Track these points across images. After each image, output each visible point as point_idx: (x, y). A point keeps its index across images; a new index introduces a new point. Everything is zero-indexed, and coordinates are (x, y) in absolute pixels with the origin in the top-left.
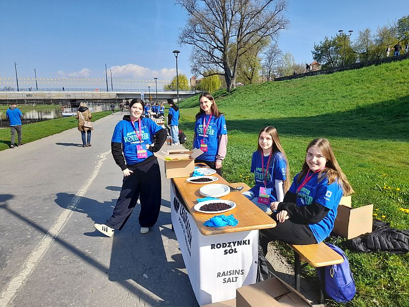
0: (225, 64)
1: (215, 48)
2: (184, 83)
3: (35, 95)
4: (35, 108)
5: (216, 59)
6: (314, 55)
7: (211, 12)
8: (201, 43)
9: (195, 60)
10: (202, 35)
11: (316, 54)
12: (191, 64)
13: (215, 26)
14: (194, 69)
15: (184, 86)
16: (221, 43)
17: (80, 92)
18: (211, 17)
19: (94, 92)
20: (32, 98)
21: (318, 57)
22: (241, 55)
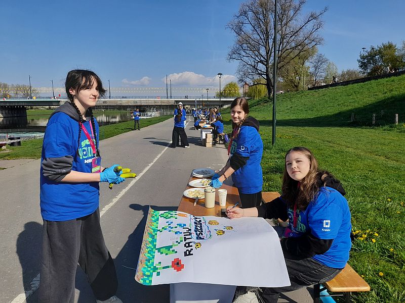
0: (267, 75)
1: (259, 62)
2: (235, 91)
3: (110, 102)
4: (104, 113)
5: (259, 72)
6: (360, 63)
7: (256, 33)
8: (247, 58)
9: (241, 73)
10: (248, 52)
11: (362, 63)
12: (238, 76)
13: (259, 44)
14: (240, 80)
15: (235, 93)
16: (264, 58)
17: (145, 99)
18: (256, 36)
19: (156, 99)
20: (107, 104)
21: (364, 65)
22: (280, 68)
